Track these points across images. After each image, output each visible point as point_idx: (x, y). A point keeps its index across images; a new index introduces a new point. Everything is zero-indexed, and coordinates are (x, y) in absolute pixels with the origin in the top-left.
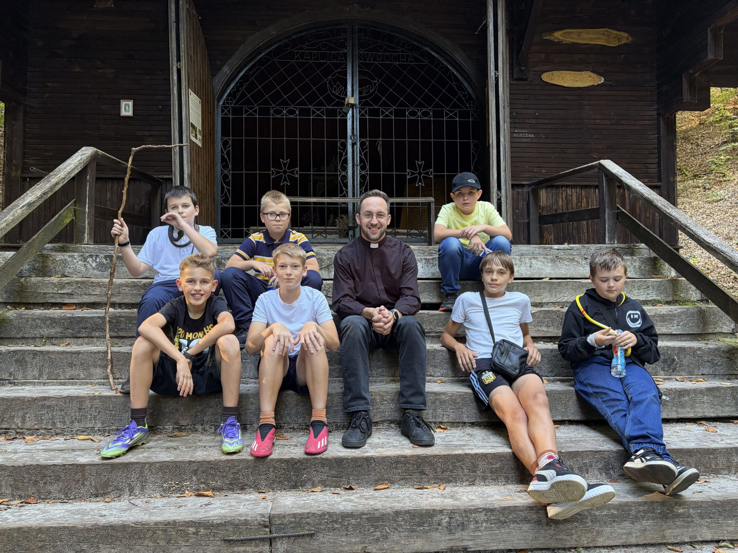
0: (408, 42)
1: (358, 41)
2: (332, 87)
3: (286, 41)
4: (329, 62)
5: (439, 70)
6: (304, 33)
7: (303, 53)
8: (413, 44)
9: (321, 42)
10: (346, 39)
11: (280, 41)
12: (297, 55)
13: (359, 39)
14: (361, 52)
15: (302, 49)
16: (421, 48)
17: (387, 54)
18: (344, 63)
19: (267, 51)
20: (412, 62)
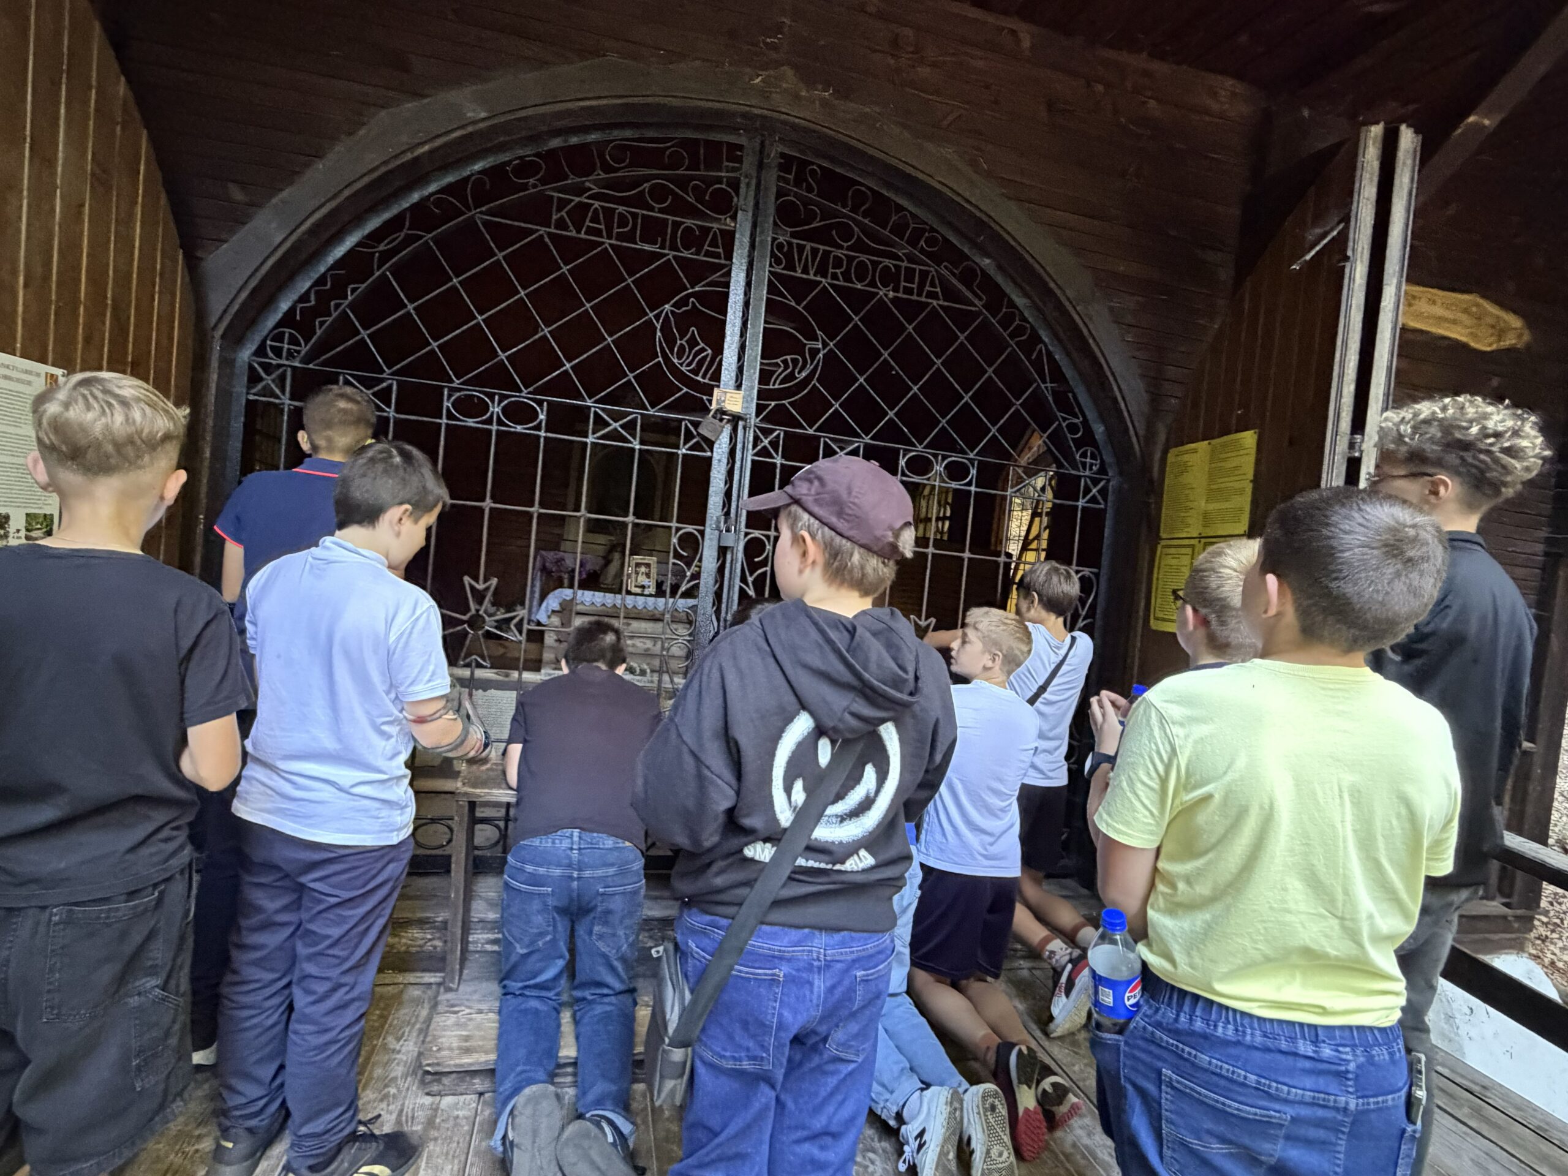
0: (932, 230)
1: (777, 199)
2: (671, 343)
3: (521, 152)
4: (671, 255)
5: (1012, 336)
6: (593, 137)
7: (584, 208)
8: (946, 240)
9: (647, 178)
10: (735, 185)
11: (501, 148)
12: (559, 210)
13: (780, 194)
14: (781, 239)
15: (580, 190)
16: (968, 258)
17: (863, 257)
18: (723, 266)
19: (450, 179)
20: (932, 295)
